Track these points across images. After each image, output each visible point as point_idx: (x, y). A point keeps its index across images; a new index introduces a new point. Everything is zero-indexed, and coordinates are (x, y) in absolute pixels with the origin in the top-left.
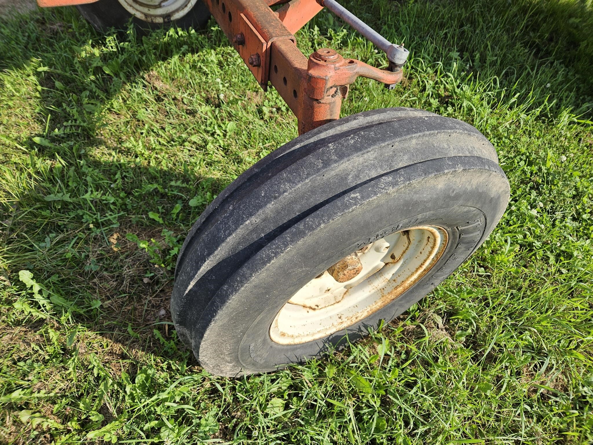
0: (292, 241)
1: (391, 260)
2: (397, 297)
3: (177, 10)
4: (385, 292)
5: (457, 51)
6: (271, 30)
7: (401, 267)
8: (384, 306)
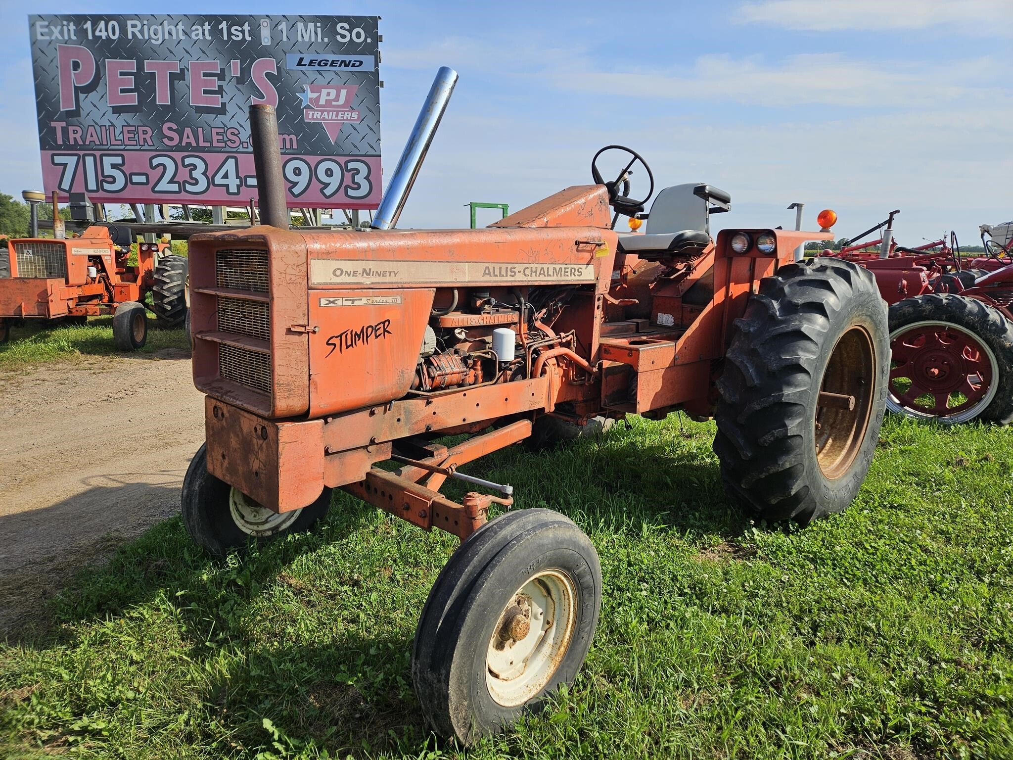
0: (492, 570)
1: (547, 626)
2: (563, 658)
3: (284, 522)
4: (553, 656)
5: (544, 500)
6: (429, 495)
7: (556, 629)
8: (557, 669)
